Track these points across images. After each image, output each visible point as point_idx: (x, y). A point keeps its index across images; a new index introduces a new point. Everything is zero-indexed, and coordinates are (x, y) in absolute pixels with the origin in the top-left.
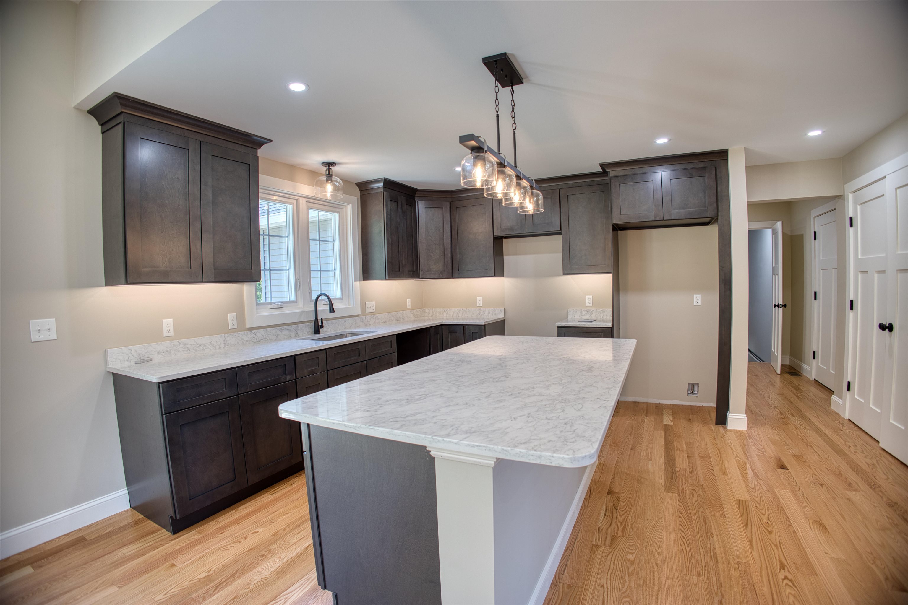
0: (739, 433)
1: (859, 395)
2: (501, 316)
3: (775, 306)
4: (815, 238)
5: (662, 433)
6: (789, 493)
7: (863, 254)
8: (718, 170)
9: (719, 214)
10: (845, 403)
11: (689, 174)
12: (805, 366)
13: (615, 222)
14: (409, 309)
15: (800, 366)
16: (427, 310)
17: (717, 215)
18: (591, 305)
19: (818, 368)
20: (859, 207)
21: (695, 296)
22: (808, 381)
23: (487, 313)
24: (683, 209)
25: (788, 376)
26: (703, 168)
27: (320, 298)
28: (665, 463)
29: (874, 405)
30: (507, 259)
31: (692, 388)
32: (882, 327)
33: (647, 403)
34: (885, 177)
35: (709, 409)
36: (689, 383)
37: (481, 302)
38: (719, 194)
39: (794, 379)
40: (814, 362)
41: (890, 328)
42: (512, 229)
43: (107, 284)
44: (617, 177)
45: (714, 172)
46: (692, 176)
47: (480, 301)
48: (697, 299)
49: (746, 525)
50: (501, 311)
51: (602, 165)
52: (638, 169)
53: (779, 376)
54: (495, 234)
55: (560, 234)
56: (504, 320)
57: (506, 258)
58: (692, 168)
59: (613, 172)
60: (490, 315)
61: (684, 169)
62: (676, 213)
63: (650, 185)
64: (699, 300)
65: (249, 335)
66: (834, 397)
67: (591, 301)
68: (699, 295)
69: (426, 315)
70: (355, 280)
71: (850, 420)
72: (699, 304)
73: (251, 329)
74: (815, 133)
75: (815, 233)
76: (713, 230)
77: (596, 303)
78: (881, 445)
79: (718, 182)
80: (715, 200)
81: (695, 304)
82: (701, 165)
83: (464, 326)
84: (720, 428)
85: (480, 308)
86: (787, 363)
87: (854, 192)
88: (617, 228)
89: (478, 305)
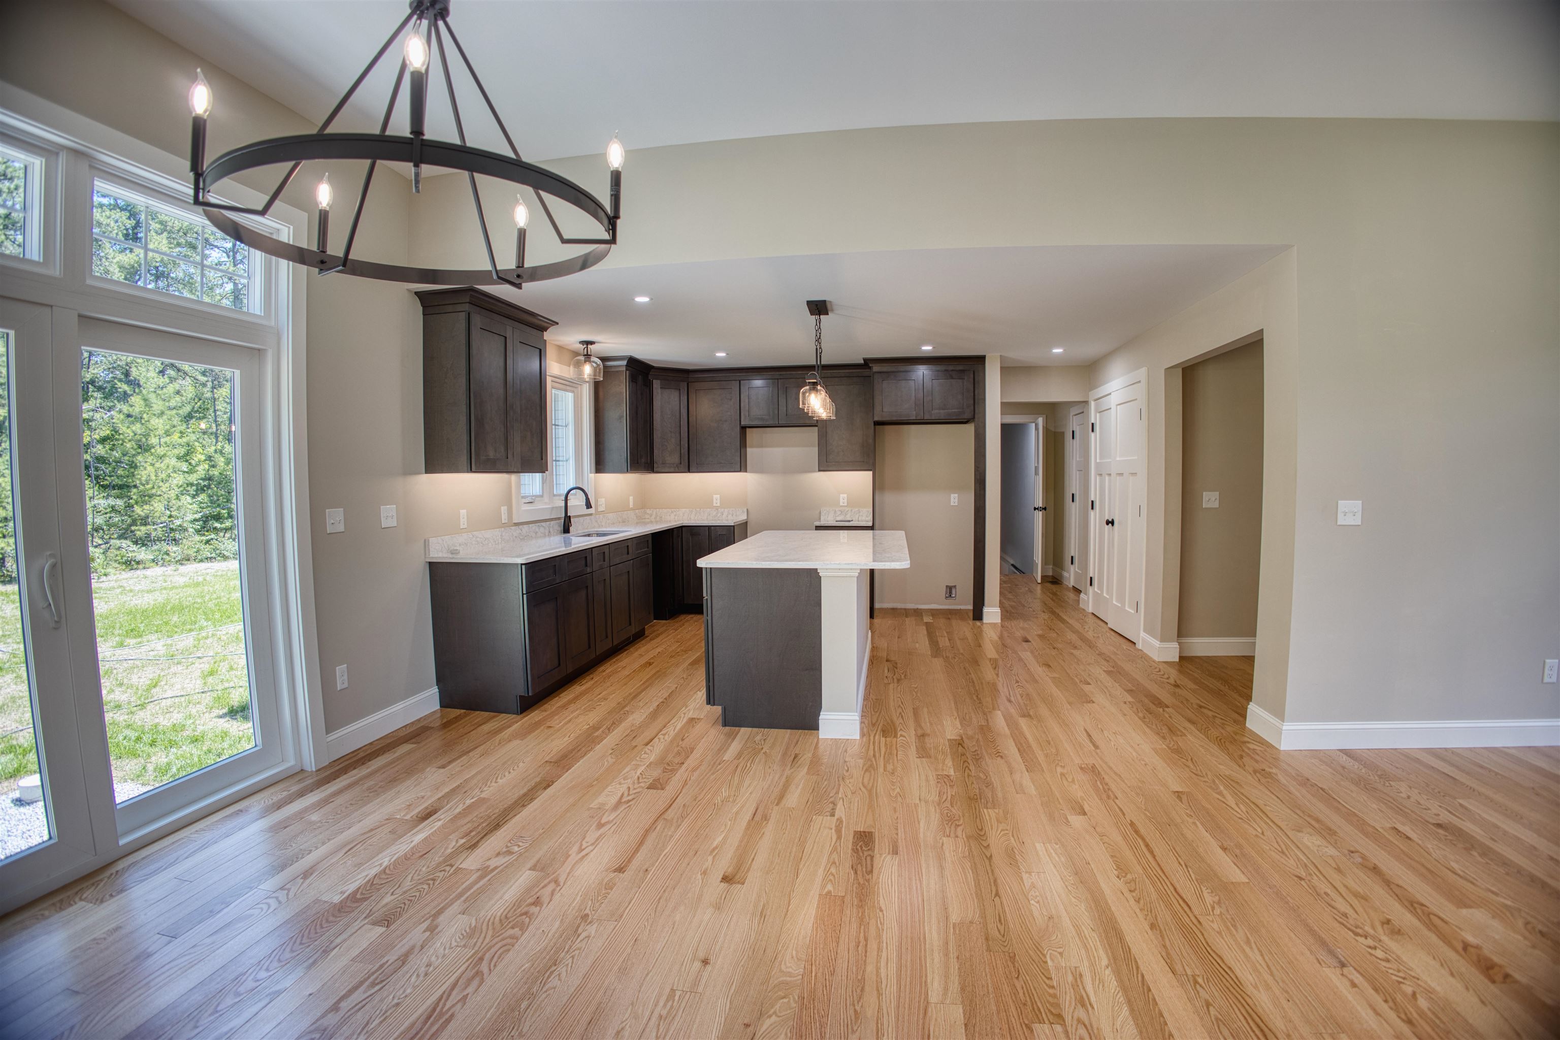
0: (994, 625)
1: (1098, 589)
2: (743, 517)
3: (1035, 509)
4: (1073, 438)
5: (924, 628)
6: (1029, 654)
7: (1100, 459)
8: (976, 374)
9: (976, 416)
10: (1088, 598)
11: (949, 375)
12: (1065, 574)
13: (876, 419)
14: (632, 509)
15: (1061, 576)
16: (648, 511)
17: (974, 418)
18: (846, 504)
19: (1076, 572)
20: (1098, 415)
21: (952, 496)
22: (1068, 588)
23: (725, 514)
24: (943, 409)
25: (1049, 585)
26: (963, 371)
27: (572, 492)
28: (930, 644)
29: (1116, 601)
30: (752, 452)
31: (950, 590)
32: (1108, 523)
33: (905, 609)
34: (1110, 394)
35: (967, 611)
36: (947, 586)
37: (719, 501)
38: (976, 397)
39: (1054, 588)
40: (1072, 567)
41: (1112, 523)
42: (762, 419)
43: (426, 472)
44: (880, 372)
45: (972, 376)
46: (952, 378)
47: (717, 500)
48: (954, 499)
49: (995, 668)
50: (743, 512)
51: (865, 360)
52: (902, 367)
53: (1039, 585)
54: (742, 423)
55: (816, 426)
56: (747, 522)
57: (748, 450)
58: (953, 370)
59: (876, 368)
60: (730, 516)
61: (946, 370)
62: (936, 414)
63: (912, 383)
64: (956, 500)
65: (516, 531)
66: (1082, 595)
67: (846, 500)
68: (956, 495)
69: (647, 516)
70: (591, 473)
71: (1093, 614)
72: (956, 504)
73: (516, 524)
74: (1058, 351)
75: (1073, 432)
76: (970, 428)
77: (851, 503)
78: (1109, 625)
79: (976, 386)
80: (972, 402)
81: (952, 504)
82: (961, 368)
83: (709, 527)
84: (978, 623)
85: (717, 508)
86: (1050, 574)
87: (1095, 400)
88: (877, 423)
89: (715, 505)
